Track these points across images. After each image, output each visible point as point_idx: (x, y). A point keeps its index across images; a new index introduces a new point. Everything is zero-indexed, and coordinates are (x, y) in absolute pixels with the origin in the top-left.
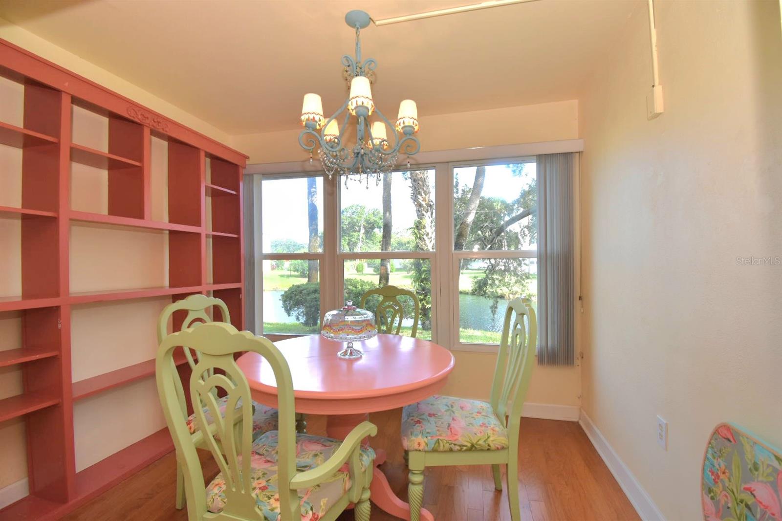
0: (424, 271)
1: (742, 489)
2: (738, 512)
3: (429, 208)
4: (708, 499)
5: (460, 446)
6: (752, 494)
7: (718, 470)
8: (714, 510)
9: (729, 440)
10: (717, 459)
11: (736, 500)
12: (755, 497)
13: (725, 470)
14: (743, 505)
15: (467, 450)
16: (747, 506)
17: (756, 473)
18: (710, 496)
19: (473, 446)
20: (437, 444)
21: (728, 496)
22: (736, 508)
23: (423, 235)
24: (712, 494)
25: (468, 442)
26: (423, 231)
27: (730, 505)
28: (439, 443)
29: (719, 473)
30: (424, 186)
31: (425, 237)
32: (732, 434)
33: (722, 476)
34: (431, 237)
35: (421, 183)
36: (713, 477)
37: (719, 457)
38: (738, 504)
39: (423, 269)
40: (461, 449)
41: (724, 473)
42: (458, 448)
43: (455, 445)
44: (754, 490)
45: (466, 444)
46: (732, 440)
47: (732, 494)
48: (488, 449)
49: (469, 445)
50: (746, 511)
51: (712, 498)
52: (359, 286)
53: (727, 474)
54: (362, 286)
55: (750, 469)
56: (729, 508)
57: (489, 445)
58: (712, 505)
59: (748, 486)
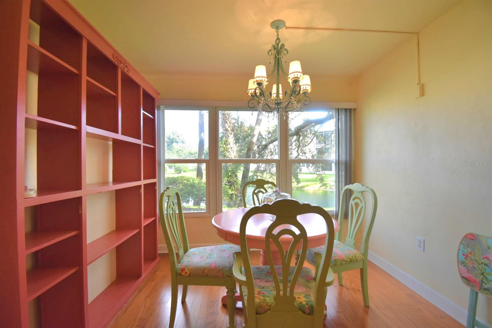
0: (230, 171)
1: (482, 258)
2: (480, 268)
3: (232, 132)
4: (462, 267)
5: (345, 261)
6: (488, 259)
7: (467, 253)
8: (466, 271)
9: (473, 239)
10: (466, 249)
11: (479, 263)
12: (489, 260)
13: (471, 252)
14: (483, 264)
15: (348, 263)
16: (486, 265)
17: (489, 250)
18: (463, 265)
19: (351, 261)
20: (336, 262)
21: (474, 262)
22: (479, 267)
23: (228, 149)
24: (464, 264)
25: (348, 258)
26: (228, 147)
27: (475, 266)
28: (336, 261)
29: (468, 254)
30: (229, 118)
31: (230, 150)
32: (474, 237)
33: (470, 255)
34: (234, 150)
35: (227, 117)
36: (464, 257)
37: (468, 247)
38: (480, 265)
39: (229, 169)
40: (346, 263)
41: (471, 254)
42: (344, 262)
43: (343, 261)
44: (489, 257)
45: (348, 260)
46: (474, 239)
47: (476, 262)
48: (357, 261)
49: (349, 260)
50: (485, 267)
51: (464, 266)
52: (191, 181)
53: (472, 254)
54: (193, 181)
55: (486, 249)
56: (475, 268)
57: (357, 259)
58: (464, 269)
59: (485, 256)
